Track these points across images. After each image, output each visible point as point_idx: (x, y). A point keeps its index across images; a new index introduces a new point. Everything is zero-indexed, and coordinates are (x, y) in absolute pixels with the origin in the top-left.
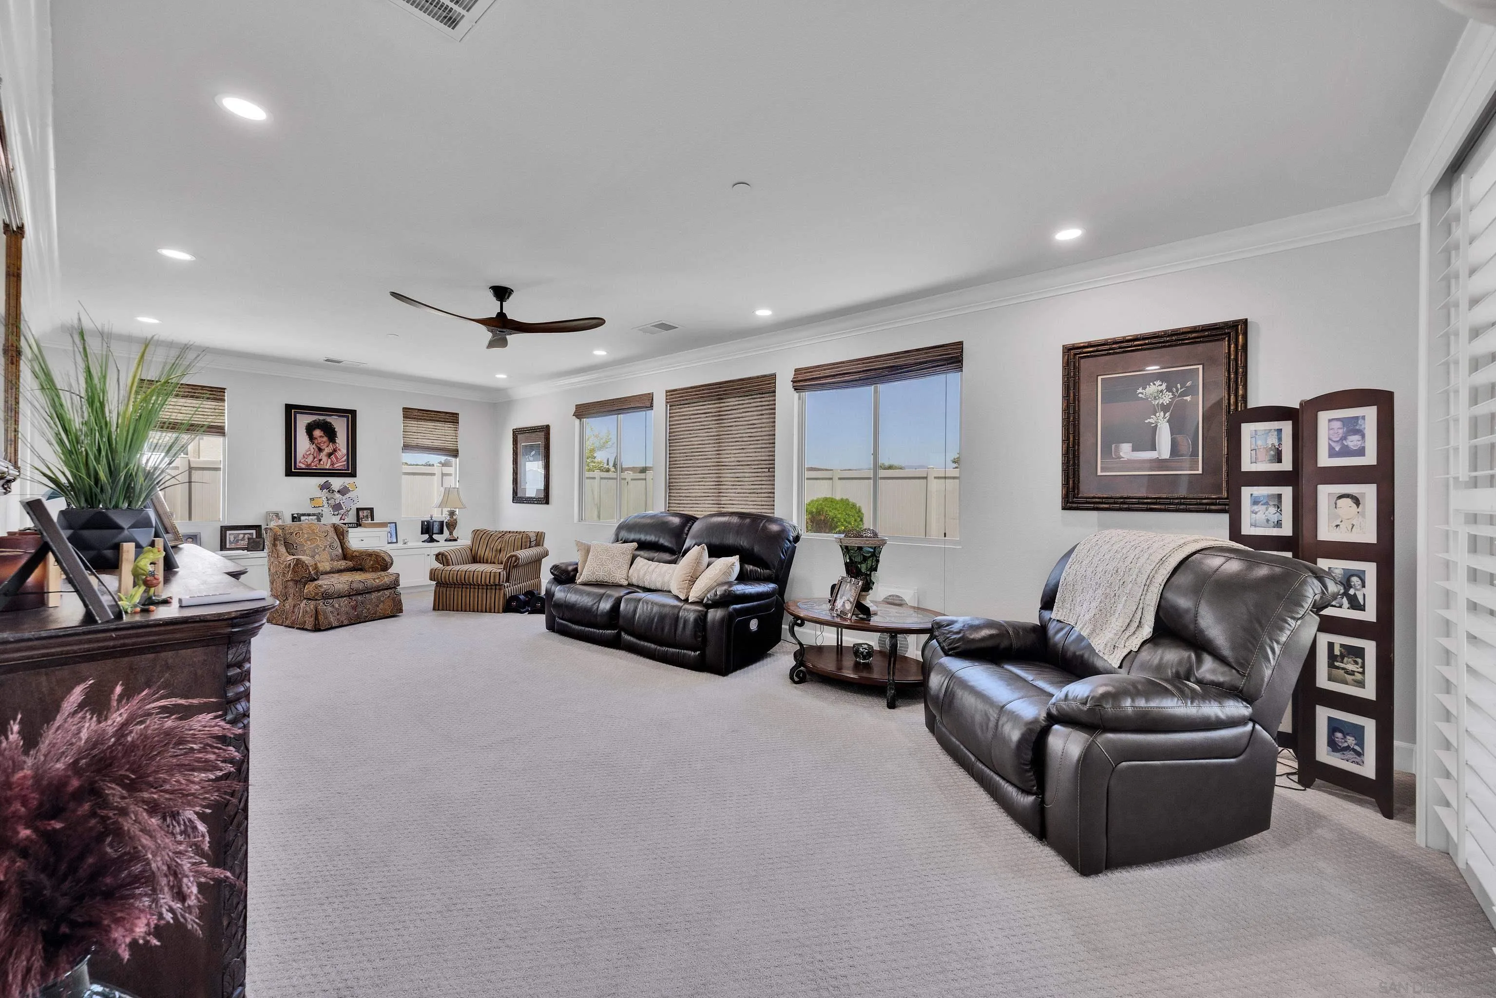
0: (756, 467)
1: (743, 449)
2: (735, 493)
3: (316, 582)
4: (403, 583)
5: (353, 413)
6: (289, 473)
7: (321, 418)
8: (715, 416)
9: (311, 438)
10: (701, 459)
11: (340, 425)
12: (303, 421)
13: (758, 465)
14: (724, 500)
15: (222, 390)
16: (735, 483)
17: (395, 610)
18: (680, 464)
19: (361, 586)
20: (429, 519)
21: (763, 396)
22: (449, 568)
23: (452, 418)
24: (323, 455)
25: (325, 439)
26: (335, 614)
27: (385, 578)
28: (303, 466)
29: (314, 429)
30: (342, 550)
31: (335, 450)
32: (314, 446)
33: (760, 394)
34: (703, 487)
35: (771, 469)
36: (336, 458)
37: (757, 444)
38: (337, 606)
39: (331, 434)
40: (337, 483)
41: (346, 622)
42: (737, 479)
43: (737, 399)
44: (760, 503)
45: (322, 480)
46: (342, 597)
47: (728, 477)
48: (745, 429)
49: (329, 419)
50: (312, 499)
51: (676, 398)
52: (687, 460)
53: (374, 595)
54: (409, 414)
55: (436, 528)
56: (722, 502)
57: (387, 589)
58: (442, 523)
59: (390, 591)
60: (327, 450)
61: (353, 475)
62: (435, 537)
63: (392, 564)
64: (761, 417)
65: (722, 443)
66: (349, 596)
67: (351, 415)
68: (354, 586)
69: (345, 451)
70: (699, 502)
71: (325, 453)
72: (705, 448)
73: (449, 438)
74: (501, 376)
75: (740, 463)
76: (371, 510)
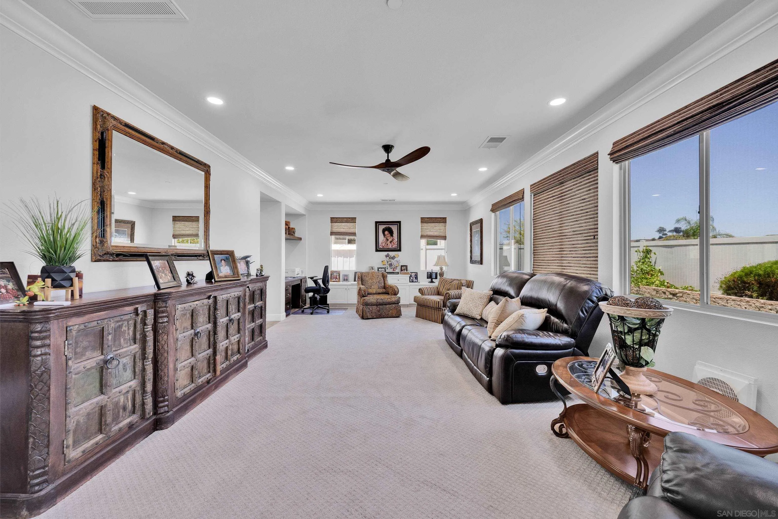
0: (586, 235)
1: (577, 221)
2: (572, 257)
3: (365, 298)
4: (402, 302)
5: (399, 222)
6: (377, 250)
7: (388, 226)
8: (558, 198)
9: (384, 235)
10: (551, 232)
11: (394, 228)
12: (381, 228)
13: (587, 233)
14: (565, 263)
15: (355, 218)
16: (572, 249)
17: (398, 315)
18: (539, 236)
19: (381, 301)
20: (431, 271)
21: (590, 173)
22: (424, 296)
23: (443, 220)
24: (388, 242)
25: (389, 235)
26: (370, 312)
27: (393, 298)
28: (382, 247)
29: (385, 231)
30: (384, 284)
31: (393, 240)
32: (385, 238)
33: (588, 172)
34: (552, 253)
35: (595, 237)
36: (394, 243)
37: (586, 216)
38: (371, 309)
39: (391, 233)
40: (392, 254)
41: (375, 317)
42: (573, 246)
43: (573, 181)
44: (589, 266)
45: (386, 253)
46: (373, 305)
47: (567, 245)
48: (578, 205)
49: (391, 226)
50: (382, 261)
51: (535, 189)
52: (543, 233)
53: (387, 306)
54: (424, 220)
55: (434, 276)
56: (564, 265)
57: (394, 304)
58: (436, 274)
59: (395, 305)
60: (390, 240)
61: (400, 250)
62: (434, 280)
63: (398, 292)
64: (589, 192)
65: (563, 218)
66: (377, 305)
67: (398, 223)
68: (379, 301)
69: (397, 240)
70: (549, 264)
71: (389, 241)
72: (552, 223)
73: (442, 231)
74: (454, 195)
75: (575, 233)
76: (406, 266)
